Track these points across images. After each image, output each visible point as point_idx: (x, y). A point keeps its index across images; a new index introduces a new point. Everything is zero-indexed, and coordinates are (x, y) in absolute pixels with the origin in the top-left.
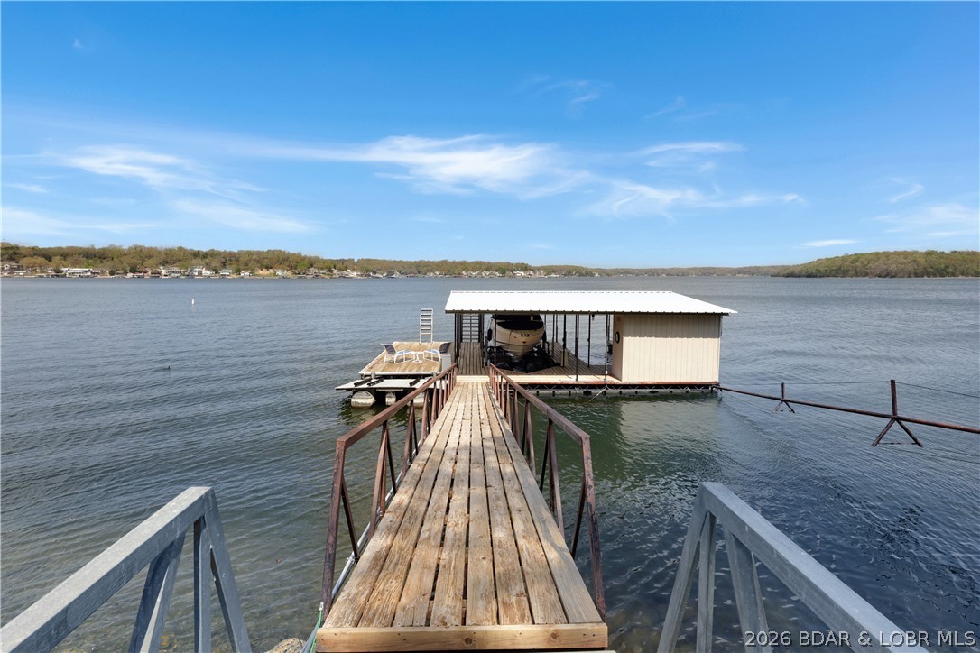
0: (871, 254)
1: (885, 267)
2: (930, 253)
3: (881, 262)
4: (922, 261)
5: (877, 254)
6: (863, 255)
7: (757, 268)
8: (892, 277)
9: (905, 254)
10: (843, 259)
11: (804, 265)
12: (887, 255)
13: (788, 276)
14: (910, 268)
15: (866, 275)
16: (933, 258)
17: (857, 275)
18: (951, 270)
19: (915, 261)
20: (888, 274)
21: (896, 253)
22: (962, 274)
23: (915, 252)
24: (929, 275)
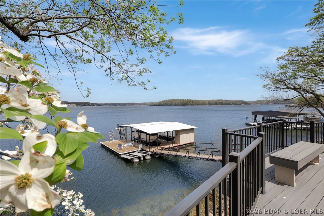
0: (172, 100)
1: (175, 103)
2: (183, 100)
3: (174, 102)
4: (182, 102)
5: (173, 100)
6: (170, 100)
7: (145, 103)
8: (177, 106)
9: (179, 100)
10: (166, 101)
11: (158, 103)
12: (175, 100)
13: (154, 105)
14: (180, 103)
15: (171, 105)
16: (184, 101)
17: (169, 105)
18: (187, 104)
19: (181, 102)
20: (176, 105)
21: (177, 100)
22: (190, 105)
23: (180, 100)
24: (184, 105)
